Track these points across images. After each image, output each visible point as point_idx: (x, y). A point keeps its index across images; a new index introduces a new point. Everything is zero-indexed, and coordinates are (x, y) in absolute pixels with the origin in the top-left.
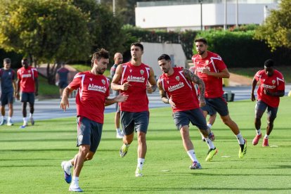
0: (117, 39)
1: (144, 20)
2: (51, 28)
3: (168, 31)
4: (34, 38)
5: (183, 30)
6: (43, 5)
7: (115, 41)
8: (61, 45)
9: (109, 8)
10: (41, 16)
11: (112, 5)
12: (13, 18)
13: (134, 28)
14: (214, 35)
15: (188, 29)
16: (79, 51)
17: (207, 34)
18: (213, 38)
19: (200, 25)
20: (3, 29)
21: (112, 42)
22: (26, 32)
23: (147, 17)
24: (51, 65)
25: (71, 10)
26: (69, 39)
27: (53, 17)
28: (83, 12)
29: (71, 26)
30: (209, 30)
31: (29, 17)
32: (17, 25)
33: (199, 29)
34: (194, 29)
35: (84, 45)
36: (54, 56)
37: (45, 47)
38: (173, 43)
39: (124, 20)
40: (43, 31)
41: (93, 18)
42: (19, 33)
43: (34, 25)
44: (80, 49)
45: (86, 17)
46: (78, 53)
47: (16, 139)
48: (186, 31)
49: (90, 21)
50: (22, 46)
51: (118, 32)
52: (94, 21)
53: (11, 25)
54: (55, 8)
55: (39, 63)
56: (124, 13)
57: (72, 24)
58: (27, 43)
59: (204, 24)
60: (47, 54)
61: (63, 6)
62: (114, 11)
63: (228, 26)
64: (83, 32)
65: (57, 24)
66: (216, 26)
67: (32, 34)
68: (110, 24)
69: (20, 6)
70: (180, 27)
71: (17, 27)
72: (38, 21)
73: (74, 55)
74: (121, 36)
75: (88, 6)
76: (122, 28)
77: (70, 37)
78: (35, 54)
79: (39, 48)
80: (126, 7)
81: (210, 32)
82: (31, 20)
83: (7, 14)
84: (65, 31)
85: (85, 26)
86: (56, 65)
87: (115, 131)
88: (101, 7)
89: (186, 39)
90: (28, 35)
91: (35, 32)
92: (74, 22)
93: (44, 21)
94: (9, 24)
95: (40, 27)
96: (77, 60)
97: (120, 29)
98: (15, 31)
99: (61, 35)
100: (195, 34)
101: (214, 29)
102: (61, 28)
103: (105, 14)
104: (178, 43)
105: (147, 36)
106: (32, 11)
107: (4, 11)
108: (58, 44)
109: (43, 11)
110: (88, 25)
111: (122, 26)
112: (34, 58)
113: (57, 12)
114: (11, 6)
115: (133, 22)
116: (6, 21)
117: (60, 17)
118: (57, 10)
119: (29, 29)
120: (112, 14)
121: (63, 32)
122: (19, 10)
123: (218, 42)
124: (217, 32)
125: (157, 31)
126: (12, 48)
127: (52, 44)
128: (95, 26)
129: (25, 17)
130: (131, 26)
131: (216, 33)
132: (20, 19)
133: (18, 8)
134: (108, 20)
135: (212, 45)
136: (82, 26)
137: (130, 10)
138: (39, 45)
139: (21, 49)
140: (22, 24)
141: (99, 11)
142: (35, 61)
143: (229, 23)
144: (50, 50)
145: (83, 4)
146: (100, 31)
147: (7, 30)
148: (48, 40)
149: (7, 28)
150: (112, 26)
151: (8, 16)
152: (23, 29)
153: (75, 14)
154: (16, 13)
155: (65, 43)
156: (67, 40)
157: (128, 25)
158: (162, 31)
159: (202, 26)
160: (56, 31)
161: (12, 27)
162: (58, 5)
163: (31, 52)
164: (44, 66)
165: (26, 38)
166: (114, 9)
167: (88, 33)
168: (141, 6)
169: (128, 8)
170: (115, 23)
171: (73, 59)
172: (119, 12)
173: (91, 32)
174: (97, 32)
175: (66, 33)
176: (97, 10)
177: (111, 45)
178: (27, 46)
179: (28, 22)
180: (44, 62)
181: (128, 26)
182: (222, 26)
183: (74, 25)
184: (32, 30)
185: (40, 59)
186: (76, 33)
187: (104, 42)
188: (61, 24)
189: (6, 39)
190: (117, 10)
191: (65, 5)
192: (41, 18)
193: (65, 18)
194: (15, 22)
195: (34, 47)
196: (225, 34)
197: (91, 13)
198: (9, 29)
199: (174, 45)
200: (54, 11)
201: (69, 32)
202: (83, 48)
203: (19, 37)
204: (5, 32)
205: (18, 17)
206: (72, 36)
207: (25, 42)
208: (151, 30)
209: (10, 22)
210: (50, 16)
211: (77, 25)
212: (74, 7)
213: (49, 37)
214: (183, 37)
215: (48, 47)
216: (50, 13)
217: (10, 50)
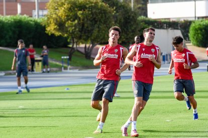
0: (134, 26)
1: (154, 13)
2: (87, 19)
3: (171, 20)
4: (75, 26)
5: (182, 20)
6: (82, 3)
7: (133, 28)
8: (94, 31)
9: (128, 4)
10: (80, 10)
11: (131, 2)
12: (61, 12)
13: (147, 19)
14: (204, 24)
15: (186, 19)
17: (199, 23)
18: (204, 25)
19: (194, 16)
20: (54, 20)
21: (131, 29)
22: (70, 22)
23: (155, 11)
24: (88, 45)
25: (102, 6)
27: (89, 11)
28: (110, 7)
29: (102, 17)
30: (201, 20)
31: (72, 11)
32: (63, 17)
33: (194, 19)
34: (190, 19)
36: (89, 39)
37: (83, 32)
38: (175, 29)
39: (140, 13)
40: (82, 21)
41: (117, 12)
42: (65, 23)
43: (76, 17)
45: (112, 11)
47: (63, 97)
48: (184, 20)
49: (115, 13)
50: (67, 32)
51: (135, 22)
52: (118, 14)
53: (59, 17)
54: (90, 5)
55: (79, 44)
56: (139, 8)
57: (102, 16)
58: (70, 29)
59: (197, 16)
60: (85, 37)
61: (96, 3)
62: (132, 6)
64: (110, 22)
65: (91, 16)
66: (206, 17)
67: (74, 23)
68: (129, 16)
69: (66, 4)
70: (180, 18)
71: (63, 18)
72: (78, 14)
73: (104, 38)
74: (137, 24)
75: (114, 3)
76: (138, 19)
77: (101, 25)
78: (76, 38)
79: (79, 33)
80: (141, 4)
81: (202, 21)
82: (73, 13)
83: (57, 9)
85: (112, 17)
86: (91, 45)
88: (123, 4)
89: (184, 26)
90: (71, 24)
91: (76, 21)
93: (82, 14)
94: (58, 16)
95: (80, 18)
97: (136, 19)
98: (62, 21)
99: (95, 24)
100: (190, 22)
101: (204, 19)
102: (94, 19)
103: (125, 9)
104: (178, 29)
105: (156, 24)
106: (74, 7)
107: (55, 7)
108: (92, 30)
109: (82, 7)
110: (114, 17)
111: (138, 17)
112: (75, 40)
113: (91, 8)
114: (59, 3)
115: (146, 14)
116: (56, 14)
117: (94, 11)
118: (92, 6)
119: (72, 20)
120: (131, 9)
121: (96, 22)
122: (65, 6)
123: (207, 28)
124: (207, 21)
125: (163, 21)
126: (60, 33)
127: (88, 30)
128: (119, 17)
129: (69, 11)
130: (145, 17)
132: (66, 13)
133: (65, 5)
134: (128, 13)
135: (203, 31)
136: (109, 17)
137: (144, 6)
138: (79, 31)
139: (67, 34)
140: (67, 16)
141: (122, 7)
142: (76, 42)
144: (87, 34)
145: (110, 2)
146: (122, 21)
147: (57, 21)
148: (85, 28)
149: (57, 19)
150: (131, 17)
151: (57, 11)
152: (68, 20)
153: (104, 9)
154: (63, 8)
155: (97, 29)
156: (99, 27)
158: (166, 20)
159: (195, 17)
160: (91, 21)
161: (60, 18)
162: (92, 3)
163: (73, 36)
164: (82, 46)
165: (70, 26)
166: (132, 5)
168: (151, 3)
169: (143, 4)
170: (133, 15)
171: (103, 41)
172: (136, 7)
173: (116, 22)
174: (120, 21)
175: (98, 23)
176: (120, 6)
177: (130, 30)
178: (71, 32)
179: (71, 14)
180: (83, 43)
181: (142, 17)
183: (104, 16)
184: (74, 20)
185: (79, 41)
186: (105, 22)
187: (125, 29)
188: (95, 16)
189: (56, 27)
190: (134, 6)
192: (81, 12)
193: (97, 11)
194: (62, 15)
195: (75, 33)
197: (116, 9)
198: (58, 20)
199: (176, 31)
200: (89, 7)
201: (100, 21)
203: (65, 25)
204: (55, 22)
205: (64, 11)
207: (69, 29)
208: (159, 20)
209: (59, 15)
210: (86, 10)
211: (106, 17)
212: (104, 4)
213: (86, 25)
214: (182, 25)
215: (85, 33)
216: (86, 8)
217: (59, 35)
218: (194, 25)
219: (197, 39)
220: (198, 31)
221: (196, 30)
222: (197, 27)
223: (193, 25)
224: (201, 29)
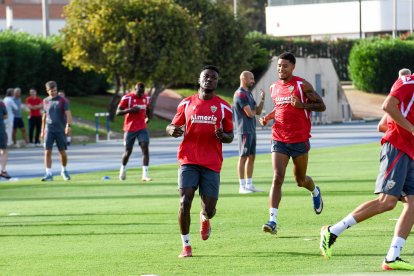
0: (240, 52)
1: (278, 25)
2: (146, 38)
3: (313, 40)
4: (121, 51)
5: (335, 39)
6: (134, 5)
7: (236, 56)
8: (160, 62)
9: (228, 8)
10: (132, 20)
11: (232, 3)
12: (94, 24)
13: (265, 37)
14: (378, 46)
15: (341, 37)
16: (186, 70)
17: (368, 45)
18: (377, 49)
19: (358, 31)
20: (79, 39)
21: (232, 56)
22: (110, 43)
23: (281, 22)
25: (174, 11)
26: (171, 52)
27: (148, 21)
28: (190, 14)
29: (175, 34)
30: (371, 38)
31: (115, 22)
32: (98, 33)
33: (358, 37)
34: (349, 38)
35: (192, 61)
36: (150, 77)
37: (138, 64)
38: (319, 57)
39: (250, 25)
40: (134, 42)
41: (205, 23)
42: (101, 45)
43: (122, 34)
44: (188, 67)
45: (196, 21)
46: (183, 72)
48: (339, 39)
49: (202, 26)
50: (105, 63)
51: (241, 43)
52: (206, 27)
53: (90, 33)
54: (151, 9)
55: (130, 87)
56: (249, 15)
57: (175, 31)
58: (112, 58)
59: (364, 30)
60: (141, 74)
61: (163, 6)
62: (235, 12)
63: (399, 33)
64: (191, 44)
65: (154, 31)
66: (382, 33)
67: (119, 46)
68: (229, 32)
69: (103, 7)
70: (330, 35)
71: (98, 36)
72: (128, 27)
73: (179, 75)
74: (246, 47)
75: (198, 6)
76: (247, 37)
77: (173, 50)
78: (124, 75)
79: (130, 65)
80: (252, 6)
81: (373, 41)
82: (117, 26)
83: (85, 18)
84: (166, 41)
85: (194, 34)
86: (154, 90)
87: (238, 183)
88: (216, 7)
89: (339, 52)
90: (113, 47)
91: (123, 42)
92: (178, 29)
93: (136, 27)
94: (86, 31)
95: (130, 35)
96: (184, 82)
97: (243, 39)
98: (95, 42)
99: (160, 48)
100: (351, 44)
101: (379, 37)
102: (160, 37)
103: (222, 17)
104: (326, 57)
105: (282, 47)
106: (119, 14)
107: (80, 15)
108: (156, 59)
109: (135, 14)
110: (199, 33)
111: (247, 33)
112: (122, 80)
113: (154, 15)
114: (90, 6)
115: (262, 28)
116: (82, 27)
117: (159, 21)
118: (154, 11)
119: (115, 39)
120: (232, 17)
121: (163, 43)
122: (101, 12)
123: (383, 55)
124: (383, 41)
125: (297, 40)
126: (92, 67)
127: (148, 60)
128: (208, 34)
129: (109, 21)
130: (260, 34)
131: (381, 42)
132: (103, 25)
133: (100, 9)
134: (227, 25)
135: (376, 60)
136: (189, 34)
137: (259, 11)
138: (130, 62)
139: (104, 67)
140: (106, 32)
141: (214, 14)
142: (124, 85)
143: (400, 28)
144: (144, 68)
145: (191, 2)
146: (216, 40)
147: (85, 42)
148: (142, 55)
149: (84, 38)
150: (233, 34)
151: (86, 21)
152: (107, 39)
153: (180, 17)
154: (97, 17)
155: (166, 58)
156: (168, 54)
157: (256, 32)
158: (303, 40)
159: (361, 32)
160: (154, 42)
161: (92, 37)
162: (155, 5)
163: (118, 72)
165: (111, 52)
166: (235, 9)
167: (198, 45)
168: (274, 4)
169: (256, 7)
170: (236, 28)
171: (177, 82)
172: (242, 14)
173: (202, 43)
174: (211, 42)
175: (168, 45)
176: (211, 12)
177: (231, 60)
178: (113, 63)
179: (113, 28)
181: (255, 34)
182: (390, 33)
183: (179, 32)
184: (119, 40)
185: (130, 82)
186: (181, 44)
187: (221, 57)
188: (161, 32)
189: (82, 53)
190: (239, 12)
191: (165, 4)
192: (133, 24)
193: (166, 22)
194: (95, 29)
195: (122, 65)
196: (394, 44)
197: (203, 16)
198: (88, 39)
199: (321, 60)
200: (150, 13)
201: (171, 41)
202: (191, 65)
203: (100, 51)
204: (81, 43)
205: (99, 21)
206: (175, 48)
207: (109, 58)
208: (289, 39)
209: (89, 29)
210: (144, 20)
211: (182, 32)
212: (179, 8)
213: (143, 50)
214: (334, 49)
215: (141, 65)
216: (144, 15)
217: (89, 69)
218: (358, 49)
219: (364, 76)
220: (365, 60)
221: (362, 59)
222: (364, 53)
223: (356, 49)
224: (371, 58)
